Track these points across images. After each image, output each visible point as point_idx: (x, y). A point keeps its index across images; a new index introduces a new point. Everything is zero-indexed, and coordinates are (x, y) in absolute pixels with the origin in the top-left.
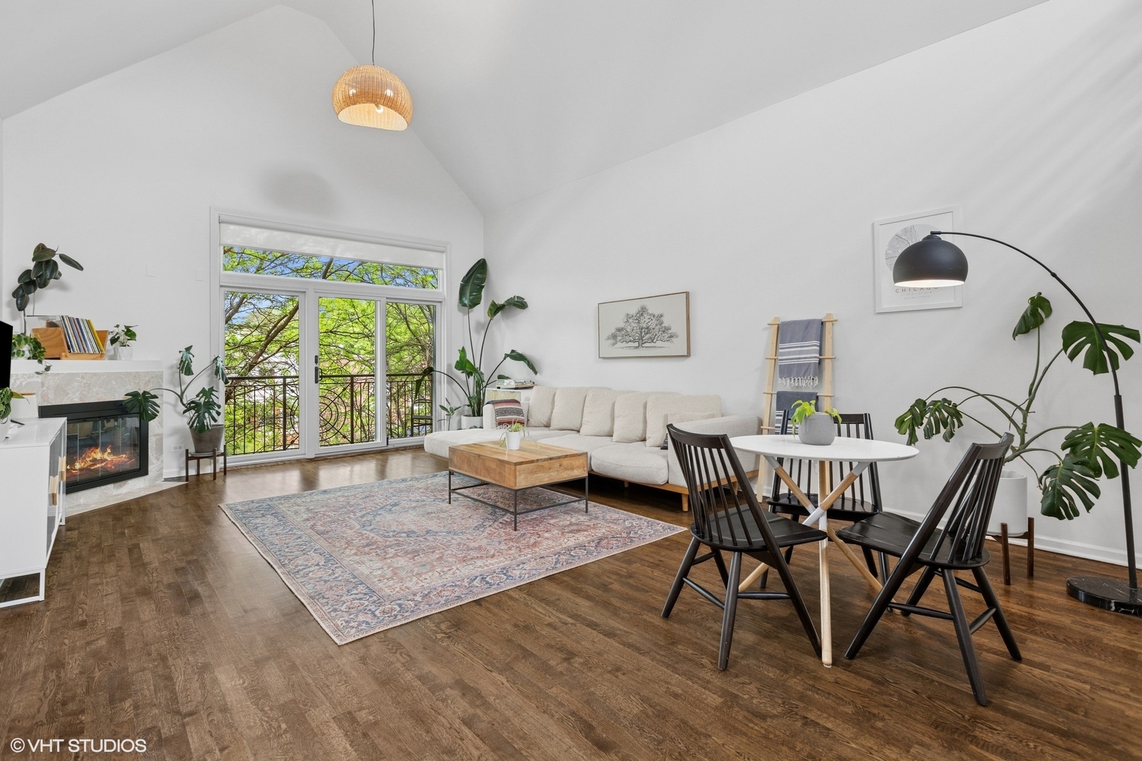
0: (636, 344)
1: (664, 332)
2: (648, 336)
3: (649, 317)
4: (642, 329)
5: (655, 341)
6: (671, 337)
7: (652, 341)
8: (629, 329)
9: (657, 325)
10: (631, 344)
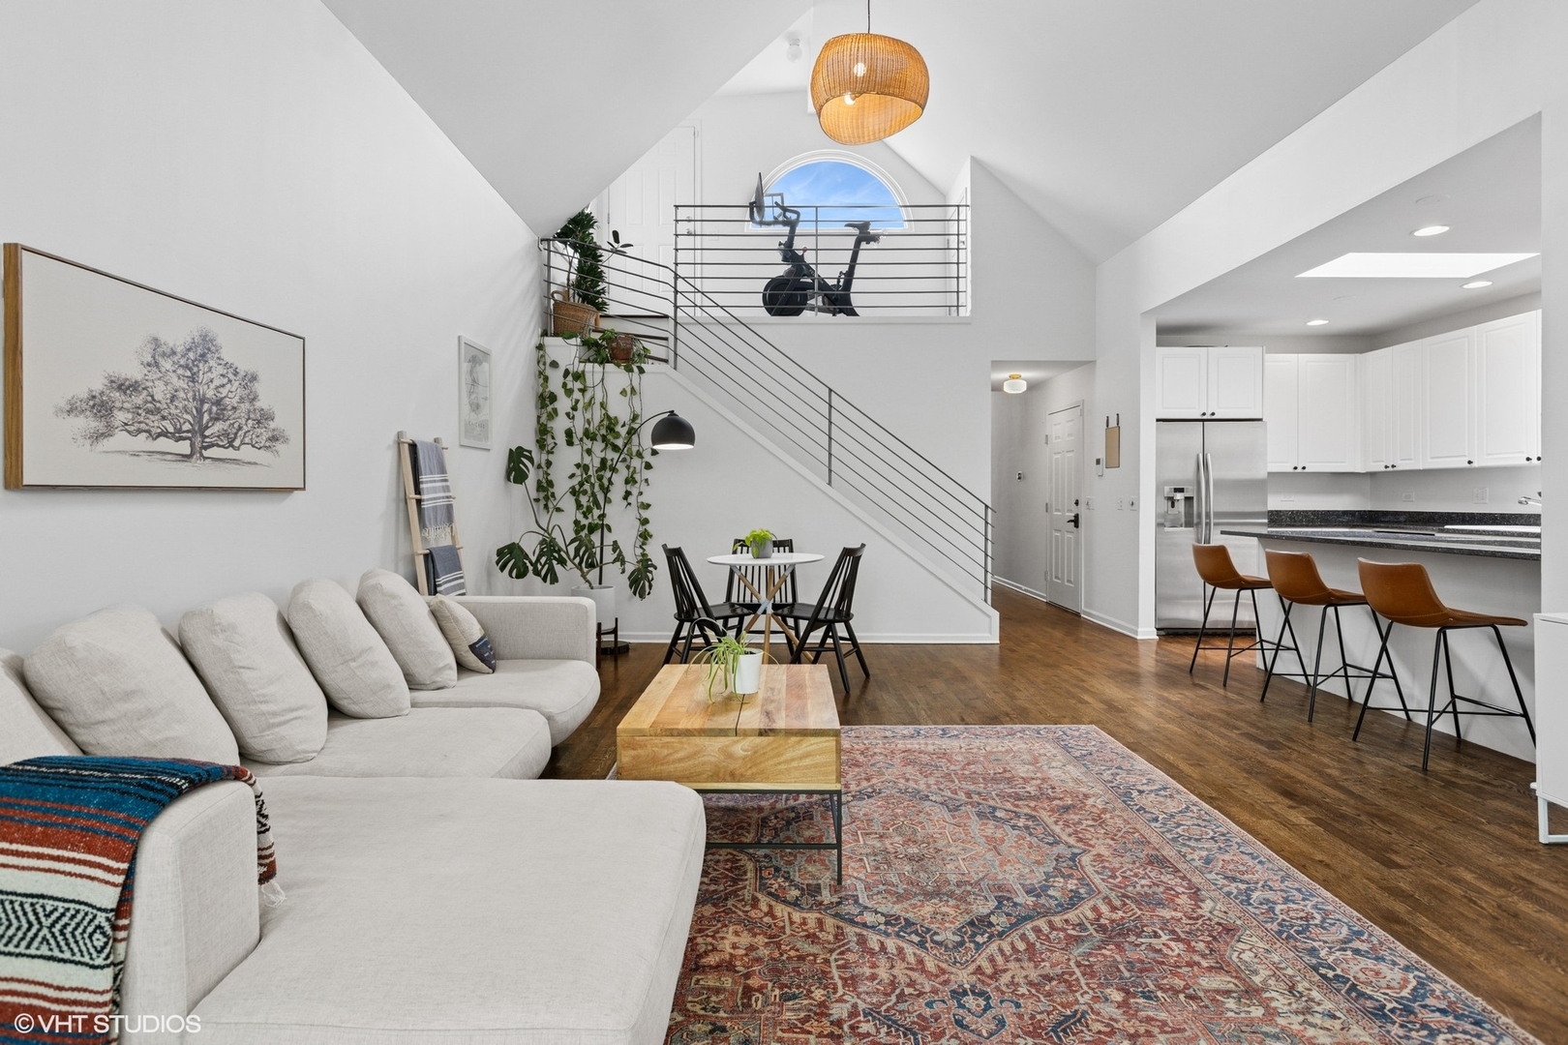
0: (184, 447)
1: (259, 422)
2: (218, 427)
3: (221, 370)
4: (203, 401)
5: (237, 443)
6: (274, 439)
7: (231, 445)
8: (160, 392)
9: (242, 400)
10: (164, 444)
